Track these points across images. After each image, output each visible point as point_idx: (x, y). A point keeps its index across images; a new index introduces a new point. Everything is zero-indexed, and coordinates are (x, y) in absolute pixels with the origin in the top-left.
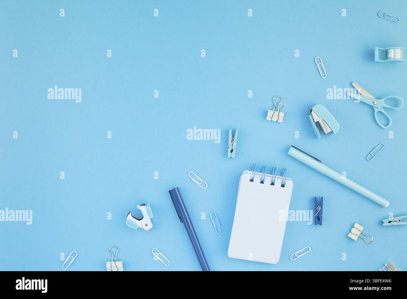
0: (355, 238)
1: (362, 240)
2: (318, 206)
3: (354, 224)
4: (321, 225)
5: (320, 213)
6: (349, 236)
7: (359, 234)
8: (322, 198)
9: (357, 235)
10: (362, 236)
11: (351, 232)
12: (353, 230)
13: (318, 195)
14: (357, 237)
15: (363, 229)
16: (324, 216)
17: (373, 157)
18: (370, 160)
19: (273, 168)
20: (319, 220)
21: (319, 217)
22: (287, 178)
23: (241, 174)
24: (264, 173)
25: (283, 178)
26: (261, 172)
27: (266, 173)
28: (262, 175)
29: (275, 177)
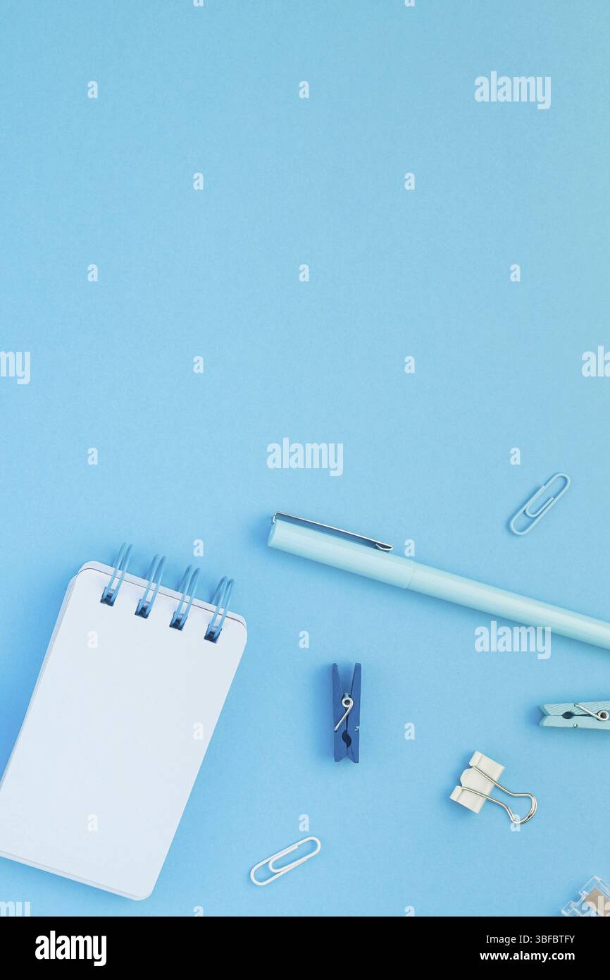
0: (474, 803)
1: (500, 810)
2: (344, 697)
3: (470, 756)
4: (356, 760)
5: (353, 718)
6: (454, 797)
7: (487, 789)
8: (358, 668)
9: (480, 794)
10: (500, 797)
11: (461, 785)
12: (468, 778)
13: (345, 656)
14: (481, 801)
15: (504, 774)
16: (366, 730)
17: (531, 522)
18: (521, 531)
19: (188, 570)
20: (348, 746)
21: (349, 733)
22: (229, 614)
23: (76, 573)
24: (155, 581)
25: (218, 610)
26: (144, 578)
27: (162, 584)
28: (148, 589)
29: (190, 604)
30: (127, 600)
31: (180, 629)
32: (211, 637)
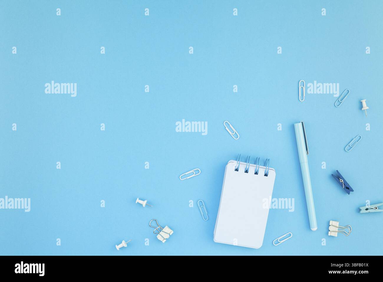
17: (351, 148)
18: (348, 150)
19: (257, 158)
22: (270, 168)
23: (227, 164)
24: (248, 163)
25: (266, 168)
26: (245, 162)
27: (251, 163)
28: (247, 165)
29: (259, 167)
30: (242, 169)
31: (257, 174)
32: (266, 175)
